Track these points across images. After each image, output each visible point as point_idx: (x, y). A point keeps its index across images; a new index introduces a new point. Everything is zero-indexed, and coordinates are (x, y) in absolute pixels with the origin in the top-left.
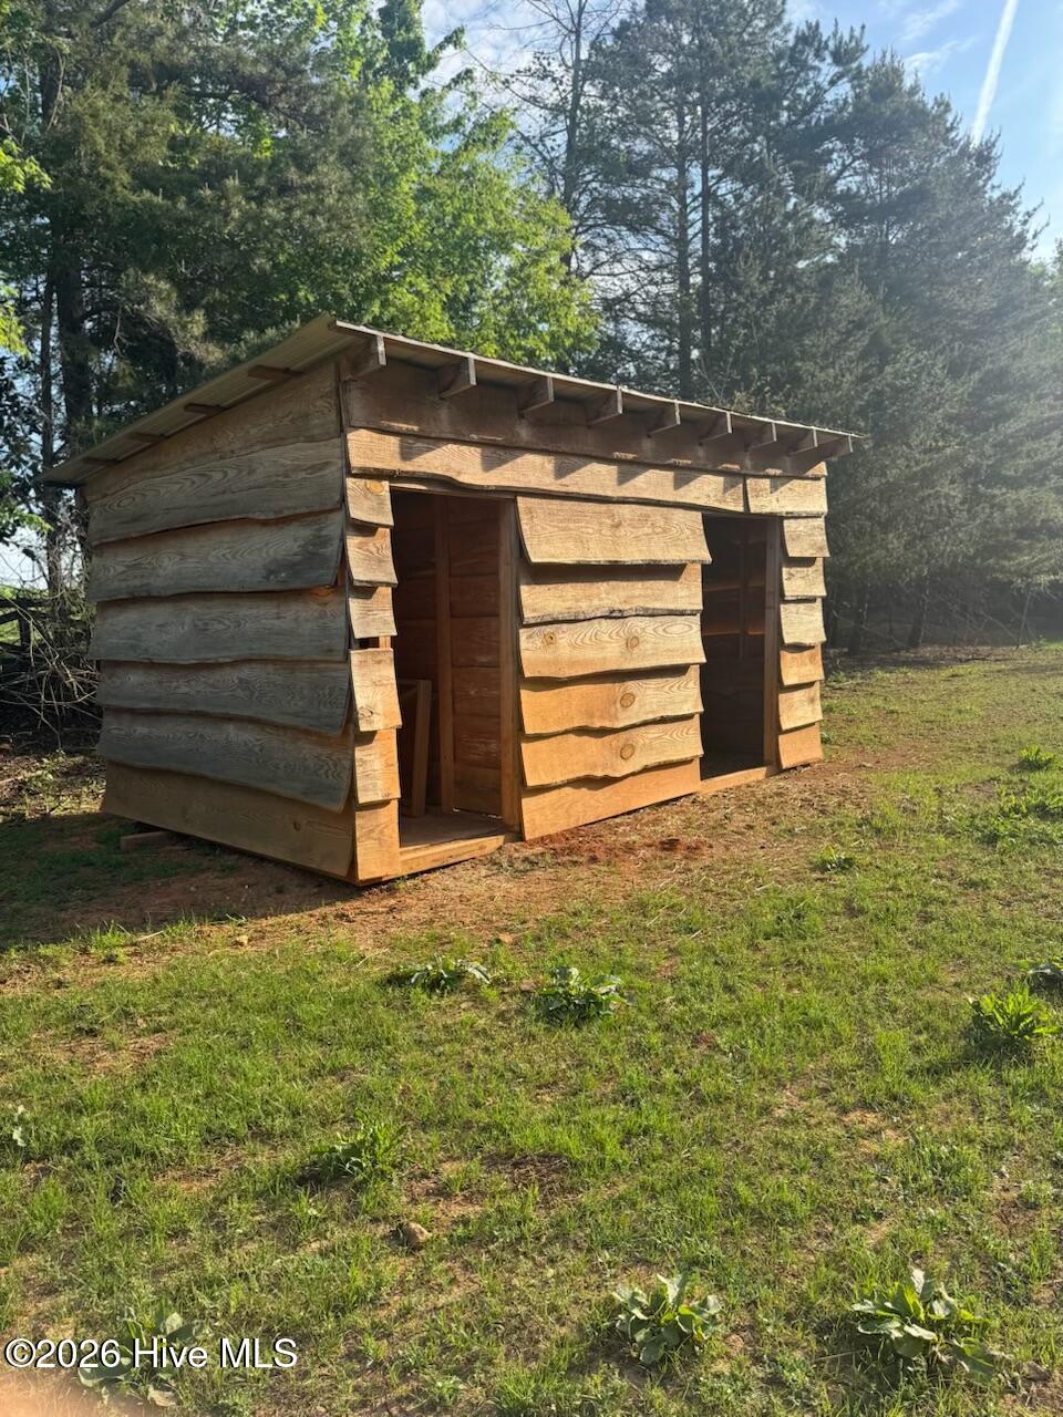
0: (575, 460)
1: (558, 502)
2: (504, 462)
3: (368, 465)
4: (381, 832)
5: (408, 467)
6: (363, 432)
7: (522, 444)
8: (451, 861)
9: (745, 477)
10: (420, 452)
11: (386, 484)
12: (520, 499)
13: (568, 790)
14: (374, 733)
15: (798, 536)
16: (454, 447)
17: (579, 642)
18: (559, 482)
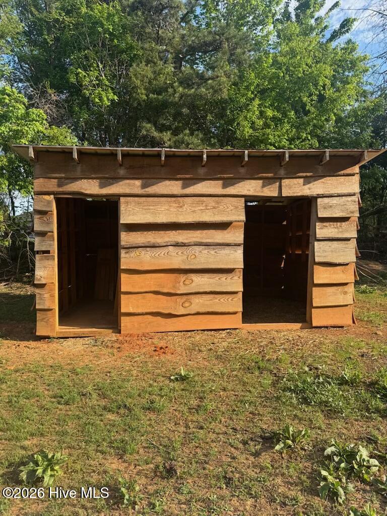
0: (155, 180)
1: (144, 198)
2: (113, 184)
3: (42, 190)
4: (48, 320)
5: (60, 189)
6: (41, 180)
7: (121, 177)
8: (83, 335)
9: (281, 179)
10: (67, 184)
11: (52, 196)
12: (121, 198)
13: (149, 317)
14: (46, 284)
15: (331, 206)
16: (85, 180)
17: (157, 255)
18: (144, 190)
